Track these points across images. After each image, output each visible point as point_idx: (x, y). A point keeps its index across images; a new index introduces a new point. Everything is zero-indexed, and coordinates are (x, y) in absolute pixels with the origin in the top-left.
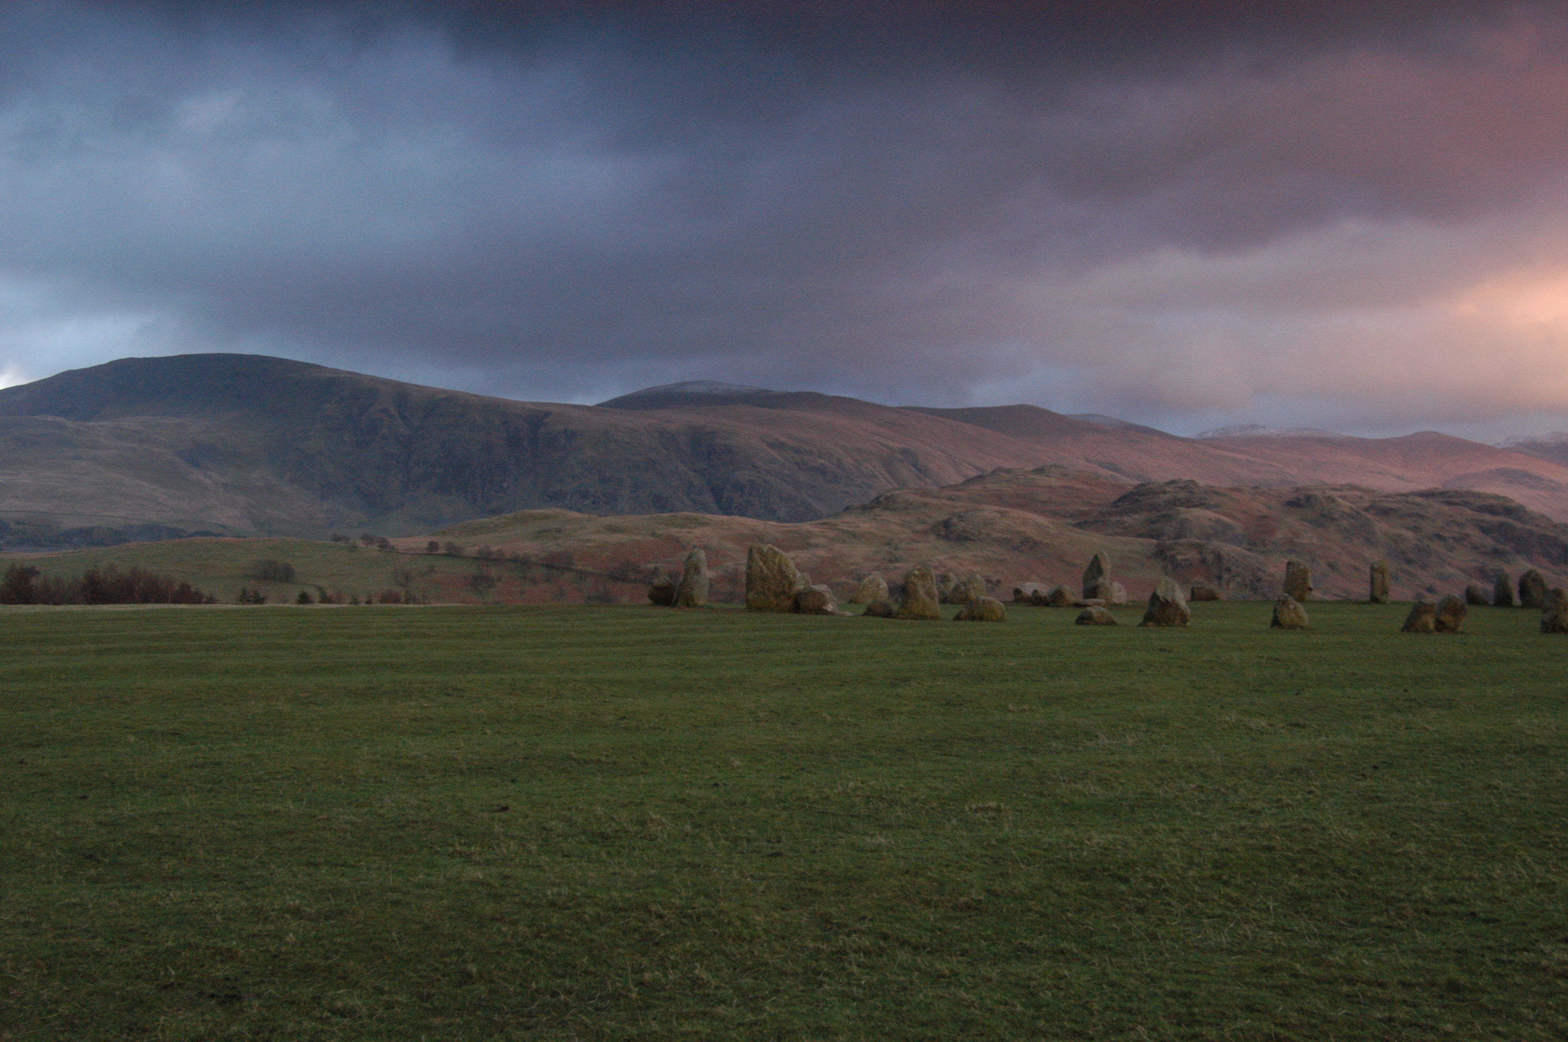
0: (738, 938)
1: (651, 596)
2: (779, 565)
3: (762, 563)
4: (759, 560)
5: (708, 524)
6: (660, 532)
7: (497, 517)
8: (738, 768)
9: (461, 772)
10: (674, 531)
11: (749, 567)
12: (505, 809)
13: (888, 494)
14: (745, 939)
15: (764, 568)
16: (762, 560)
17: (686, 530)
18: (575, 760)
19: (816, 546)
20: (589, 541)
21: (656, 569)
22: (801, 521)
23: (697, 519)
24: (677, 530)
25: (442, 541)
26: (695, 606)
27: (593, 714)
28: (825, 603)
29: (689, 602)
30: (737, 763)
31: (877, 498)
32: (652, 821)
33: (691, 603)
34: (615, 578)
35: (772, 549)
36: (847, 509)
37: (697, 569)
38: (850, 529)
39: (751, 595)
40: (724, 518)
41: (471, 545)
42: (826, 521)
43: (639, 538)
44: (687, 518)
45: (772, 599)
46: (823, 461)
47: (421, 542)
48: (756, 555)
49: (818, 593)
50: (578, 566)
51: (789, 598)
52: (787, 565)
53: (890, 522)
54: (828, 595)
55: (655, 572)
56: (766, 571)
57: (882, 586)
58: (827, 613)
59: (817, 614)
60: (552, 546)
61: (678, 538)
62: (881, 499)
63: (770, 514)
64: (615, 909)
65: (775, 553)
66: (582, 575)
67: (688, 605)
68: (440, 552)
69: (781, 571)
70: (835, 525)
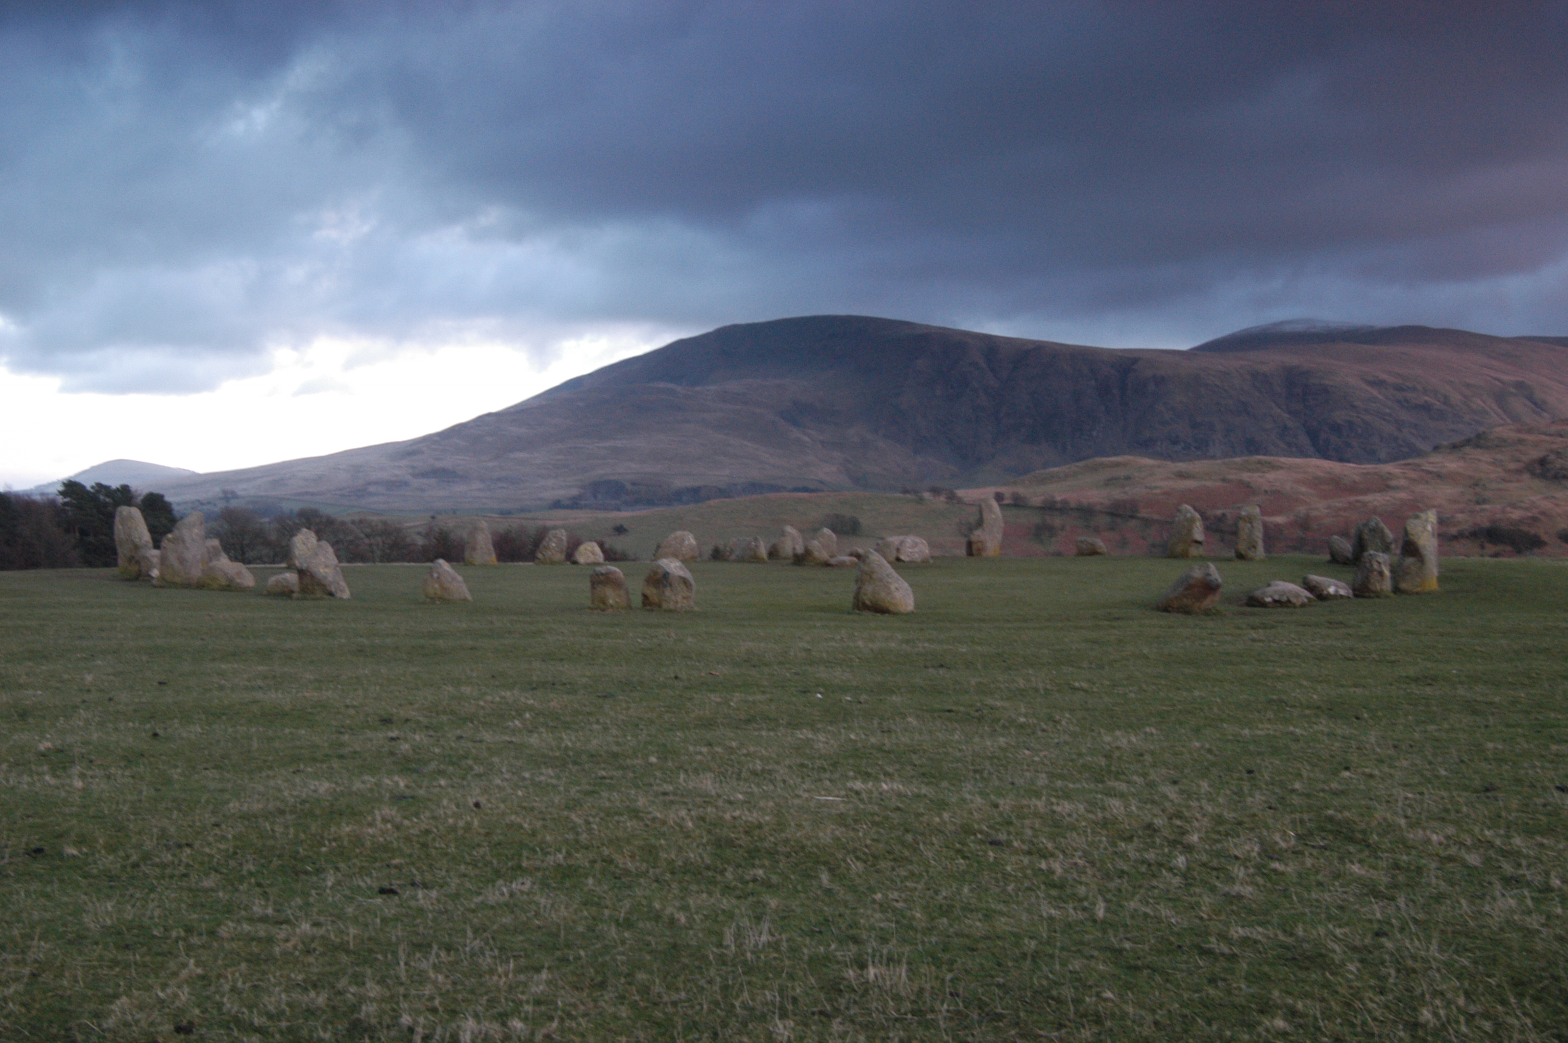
5: (1281, 468)
6: (1231, 477)
10: (1245, 476)
13: (1480, 431)
17: (1257, 475)
19: (1397, 488)
20: (1156, 488)
21: (1224, 515)
23: (1270, 463)
24: (1249, 474)
25: (1008, 491)
31: (1469, 435)
36: (1435, 449)
38: (1435, 470)
40: (1299, 460)
41: (1035, 494)
42: (1409, 461)
43: (1209, 484)
44: (1259, 462)
46: (1427, 398)
47: (989, 492)
50: (1143, 513)
53: (1479, 460)
60: (1117, 494)
61: (1249, 482)
62: (1473, 436)
63: (1348, 455)
66: (1147, 522)
68: (1005, 502)
70: (1419, 465)
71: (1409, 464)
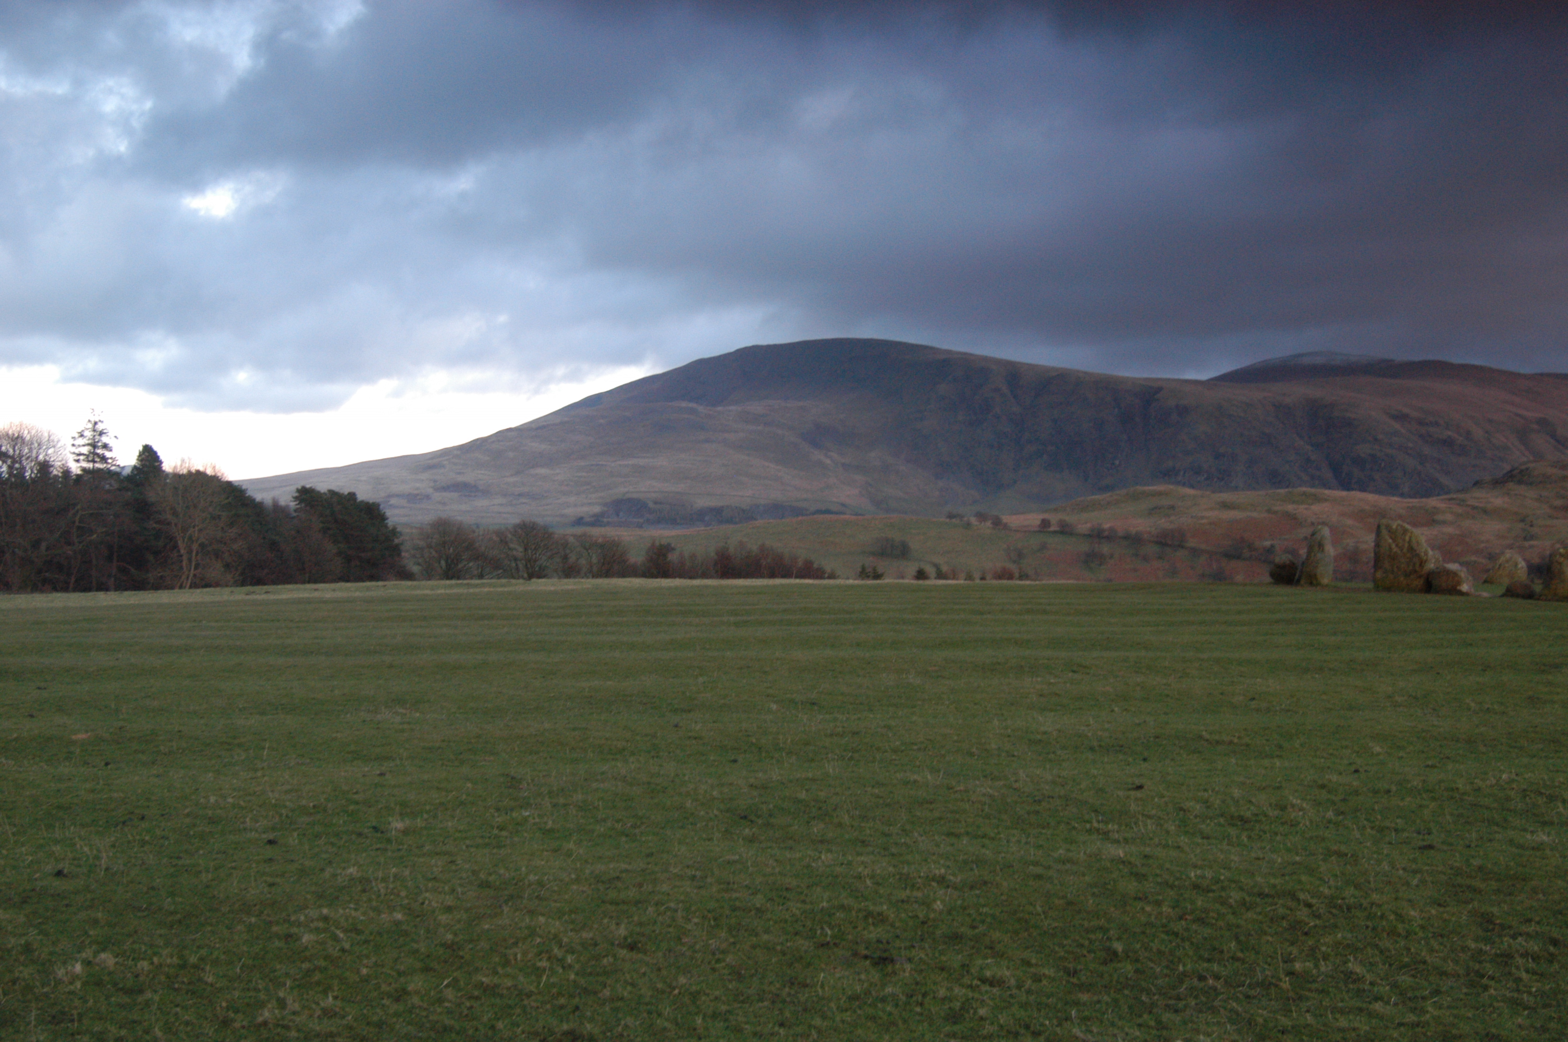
0: (1393, 933)
1: (1272, 575)
2: (1410, 541)
3: (1390, 541)
4: (1387, 537)
5: (1326, 500)
6: (1276, 508)
7: (1109, 494)
8: (1378, 754)
9: (1092, 749)
10: (1290, 508)
11: (1377, 545)
12: (1140, 787)
13: (1523, 467)
14: (1399, 935)
15: (1393, 546)
16: (1391, 538)
17: (1302, 507)
18: (1207, 740)
19: (1444, 523)
20: (1202, 518)
21: (1272, 546)
22: (1427, 494)
23: (1315, 495)
24: (1295, 506)
25: (1054, 518)
26: (1319, 584)
27: (1222, 694)
28: (1459, 583)
29: (1313, 581)
30: (1378, 749)
31: (1511, 471)
32: (1293, 806)
33: (1314, 582)
34: (1229, 556)
35: (1402, 526)
36: (1477, 484)
37: (1321, 546)
38: (1481, 505)
39: (1379, 574)
40: (1344, 493)
41: (1084, 522)
42: (1455, 496)
43: (1255, 514)
44: (1304, 493)
45: (1402, 579)
46: (1450, 433)
47: (1033, 519)
48: (1384, 532)
49: (1452, 572)
50: (1192, 543)
51: (1420, 577)
52: (1418, 542)
53: (1525, 497)
54: (1462, 575)
55: (1270, 550)
56: (1395, 549)
57: (1520, 566)
58: (1461, 593)
59: (1450, 594)
60: (1164, 523)
61: (1295, 514)
62: (1515, 472)
63: (1392, 489)
64: (1261, 895)
65: (1405, 531)
66: (1195, 552)
67: (1311, 584)
68: (1052, 529)
69: (1411, 549)
70: (1463, 501)
71: (1453, 499)
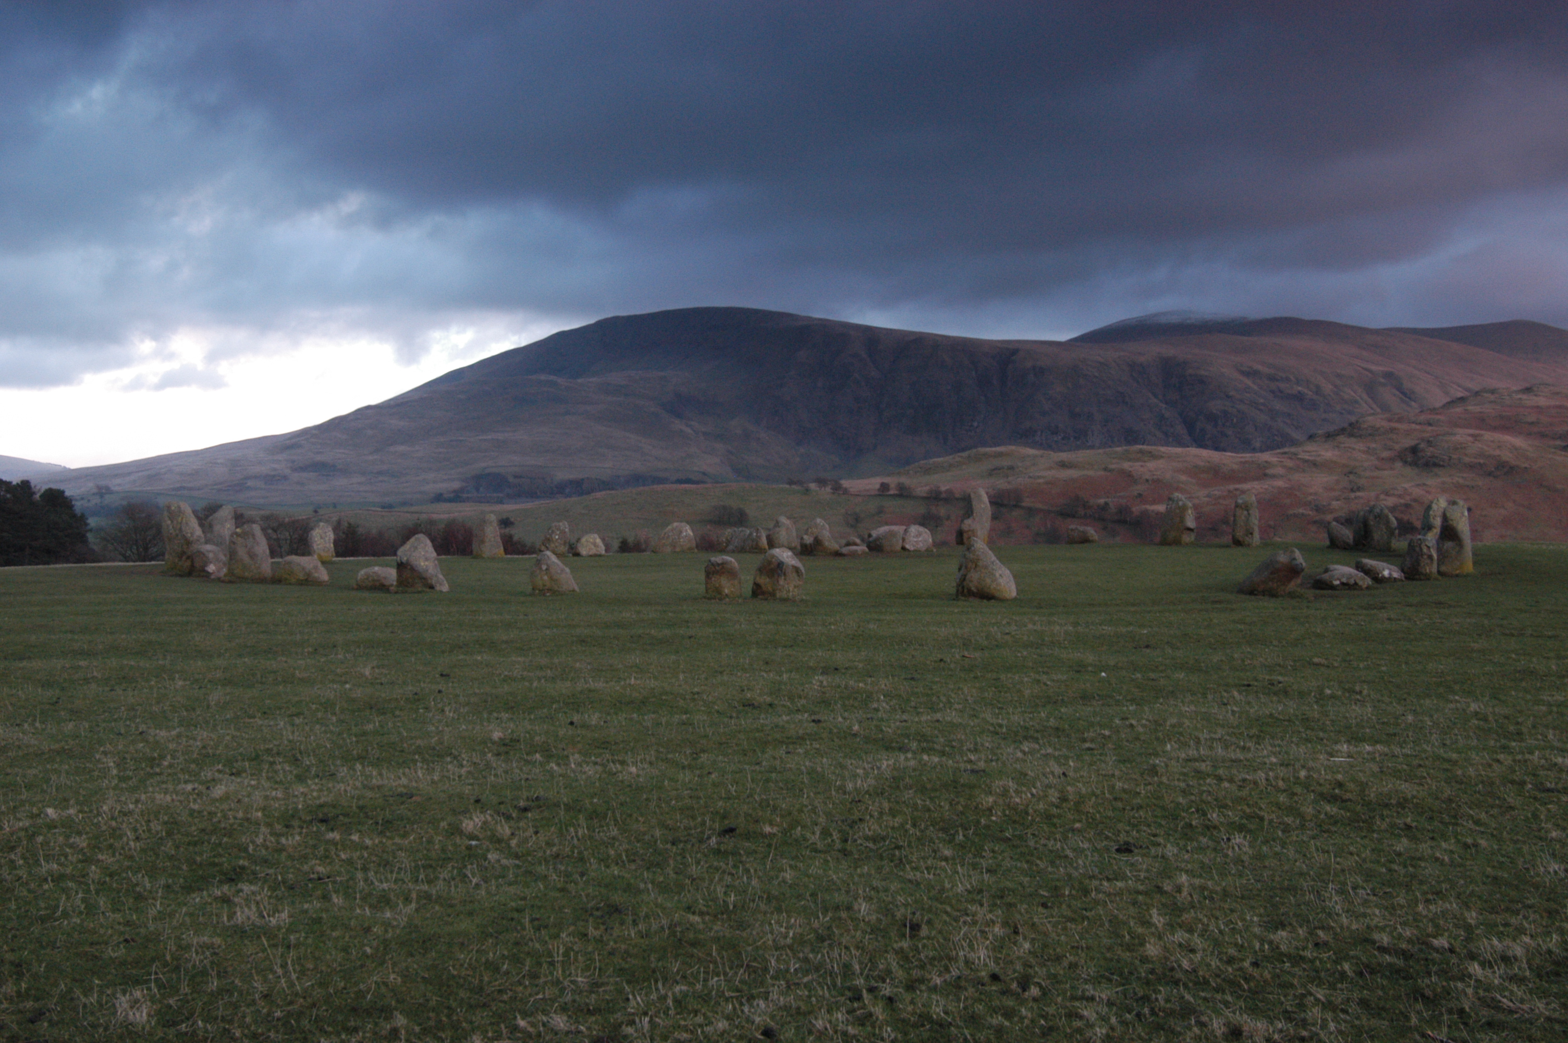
5: (1162, 457)
6: (1113, 466)
7: (952, 456)
10: (1126, 465)
13: (1354, 421)
17: (1139, 464)
19: (1274, 476)
20: (1039, 477)
21: (1107, 504)
23: (1150, 452)
24: (1130, 464)
25: (892, 482)
31: (1343, 424)
34: (1063, 514)
36: (1310, 437)
38: (1311, 458)
40: (1179, 450)
41: (921, 484)
42: (1285, 450)
44: (1141, 451)
46: (1300, 388)
47: (874, 483)
50: (1027, 502)
55: (1105, 507)
60: (1002, 484)
61: (1130, 472)
62: (1346, 425)
63: (1226, 444)
66: (1031, 512)
68: (891, 492)
70: (1295, 454)
71: (1285, 453)
